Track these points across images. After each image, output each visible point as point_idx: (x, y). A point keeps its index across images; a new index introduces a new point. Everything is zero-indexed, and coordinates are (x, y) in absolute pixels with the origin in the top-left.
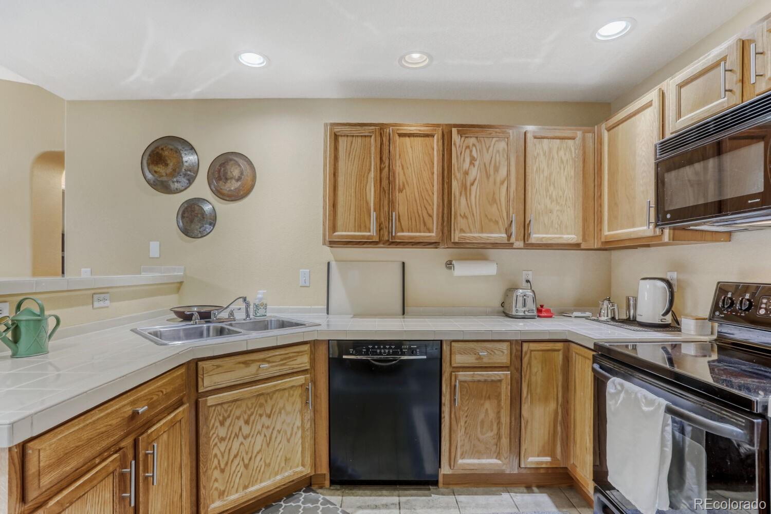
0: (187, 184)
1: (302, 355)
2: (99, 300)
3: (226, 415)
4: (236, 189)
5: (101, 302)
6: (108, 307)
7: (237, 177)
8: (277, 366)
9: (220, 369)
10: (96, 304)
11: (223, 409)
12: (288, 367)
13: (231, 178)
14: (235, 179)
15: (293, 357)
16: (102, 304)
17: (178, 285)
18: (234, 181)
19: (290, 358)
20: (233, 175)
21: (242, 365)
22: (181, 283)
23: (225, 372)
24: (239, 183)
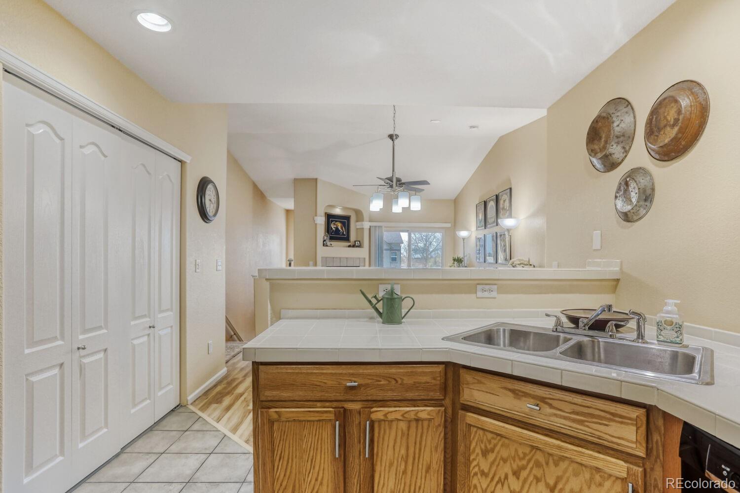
0: (623, 153)
1: (622, 423)
2: (484, 291)
3: (489, 447)
4: (672, 140)
5: (486, 293)
6: (495, 298)
7: (672, 123)
8: (565, 418)
9: (481, 385)
10: (480, 294)
11: (485, 437)
12: (586, 429)
13: (665, 126)
14: (670, 126)
15: (599, 417)
16: (486, 294)
17: (615, 283)
18: (668, 129)
19: (592, 416)
20: (667, 120)
21: (510, 394)
22: (618, 280)
23: (487, 392)
24: (676, 129)
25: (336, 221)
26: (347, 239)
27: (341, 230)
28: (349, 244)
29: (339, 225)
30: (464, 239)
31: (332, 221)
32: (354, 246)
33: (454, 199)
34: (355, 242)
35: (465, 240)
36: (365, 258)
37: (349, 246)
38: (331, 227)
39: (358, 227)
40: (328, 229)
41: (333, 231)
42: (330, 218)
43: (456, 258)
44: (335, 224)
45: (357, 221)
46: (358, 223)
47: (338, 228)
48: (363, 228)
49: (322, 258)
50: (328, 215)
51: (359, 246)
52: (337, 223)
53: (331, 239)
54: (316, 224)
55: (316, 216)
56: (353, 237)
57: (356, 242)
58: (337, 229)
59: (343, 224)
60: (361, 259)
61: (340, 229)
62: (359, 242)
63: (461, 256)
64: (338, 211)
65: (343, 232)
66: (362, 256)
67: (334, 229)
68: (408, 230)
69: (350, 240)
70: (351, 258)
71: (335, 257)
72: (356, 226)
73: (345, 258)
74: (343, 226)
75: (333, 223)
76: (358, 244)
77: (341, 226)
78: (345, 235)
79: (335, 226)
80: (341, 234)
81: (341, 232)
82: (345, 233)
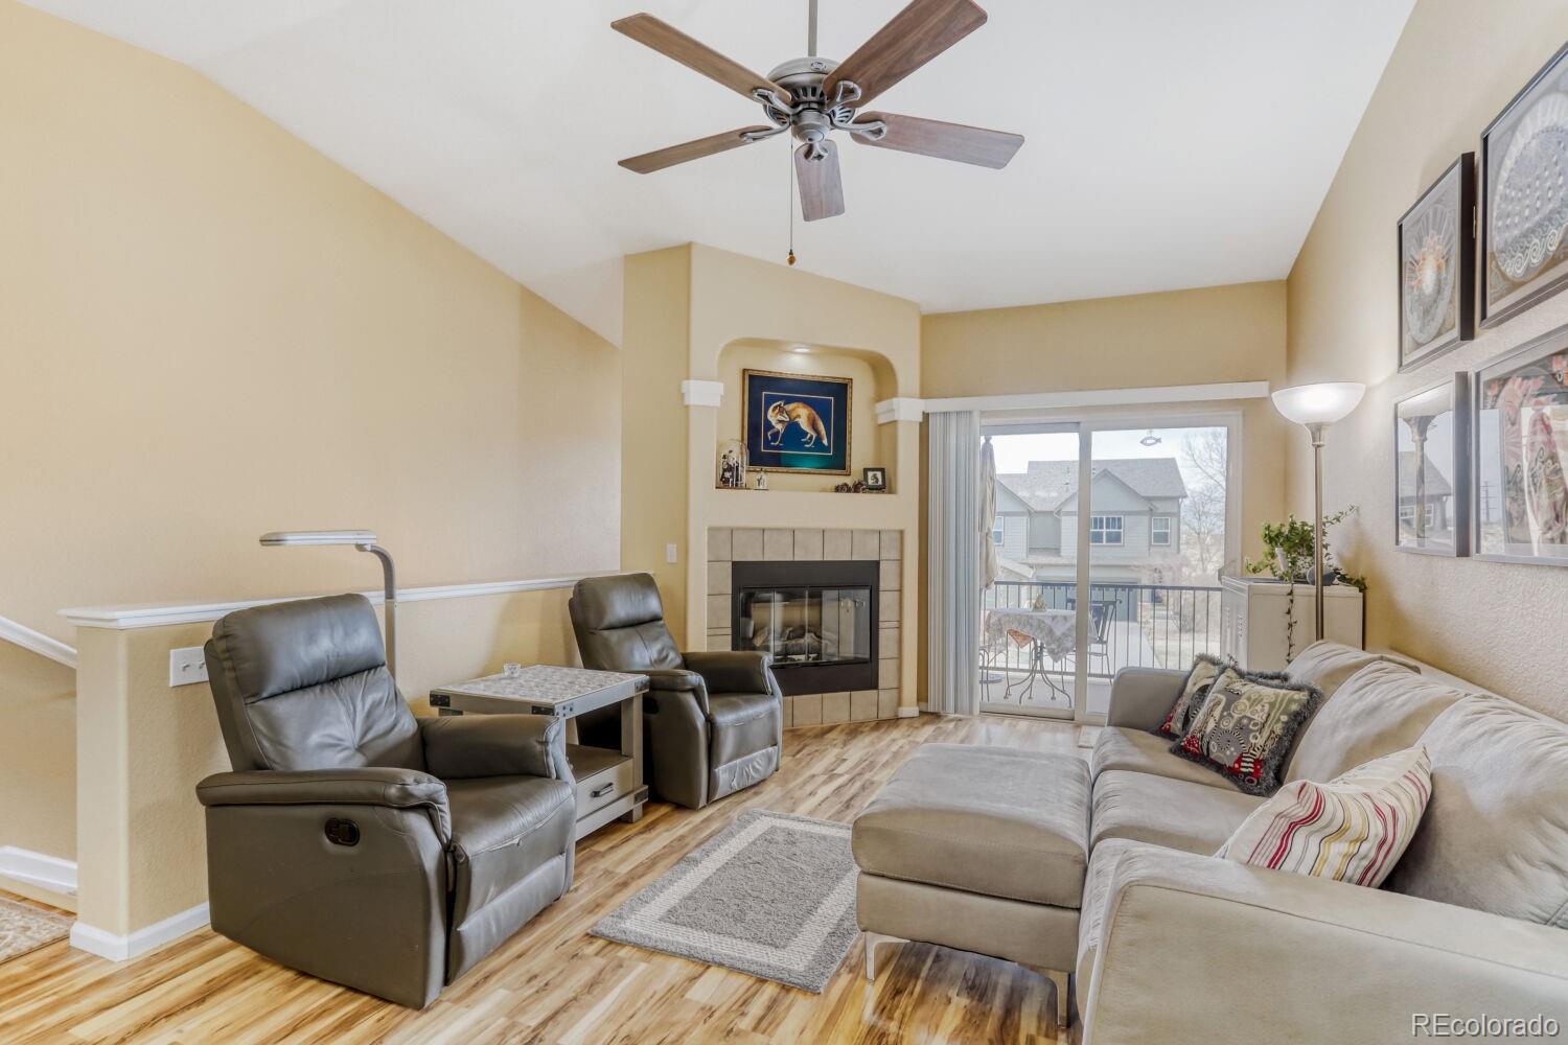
25: (789, 401)
26: (836, 462)
27: (811, 432)
28: (840, 480)
29: (802, 415)
30: (1317, 429)
31: (770, 400)
32: (858, 488)
33: (1285, 278)
34: (866, 471)
35: (1324, 433)
36: (902, 532)
37: (842, 489)
38: (768, 422)
39: (882, 420)
40: (755, 427)
41: (775, 435)
42: (761, 389)
43: (1286, 530)
44: (782, 410)
45: (879, 398)
46: (881, 407)
47: (797, 424)
48: (894, 423)
49: (714, 531)
50: (751, 377)
51: (881, 488)
52: (790, 407)
53: (763, 461)
54: (687, 407)
55: (688, 378)
56: (861, 451)
57: (870, 474)
58: (793, 427)
59: (820, 409)
60: (885, 537)
61: (804, 424)
62: (879, 475)
63: (1307, 516)
64: (797, 364)
65: (819, 438)
66: (892, 523)
67: (779, 427)
68: (1078, 423)
69: (847, 464)
70: (842, 531)
71: (770, 529)
72: (875, 417)
73: (816, 530)
74: (817, 416)
75: (776, 407)
76: (877, 482)
77: (808, 418)
78: (827, 449)
79: (783, 419)
80: (808, 443)
81: (812, 437)
82: (825, 442)
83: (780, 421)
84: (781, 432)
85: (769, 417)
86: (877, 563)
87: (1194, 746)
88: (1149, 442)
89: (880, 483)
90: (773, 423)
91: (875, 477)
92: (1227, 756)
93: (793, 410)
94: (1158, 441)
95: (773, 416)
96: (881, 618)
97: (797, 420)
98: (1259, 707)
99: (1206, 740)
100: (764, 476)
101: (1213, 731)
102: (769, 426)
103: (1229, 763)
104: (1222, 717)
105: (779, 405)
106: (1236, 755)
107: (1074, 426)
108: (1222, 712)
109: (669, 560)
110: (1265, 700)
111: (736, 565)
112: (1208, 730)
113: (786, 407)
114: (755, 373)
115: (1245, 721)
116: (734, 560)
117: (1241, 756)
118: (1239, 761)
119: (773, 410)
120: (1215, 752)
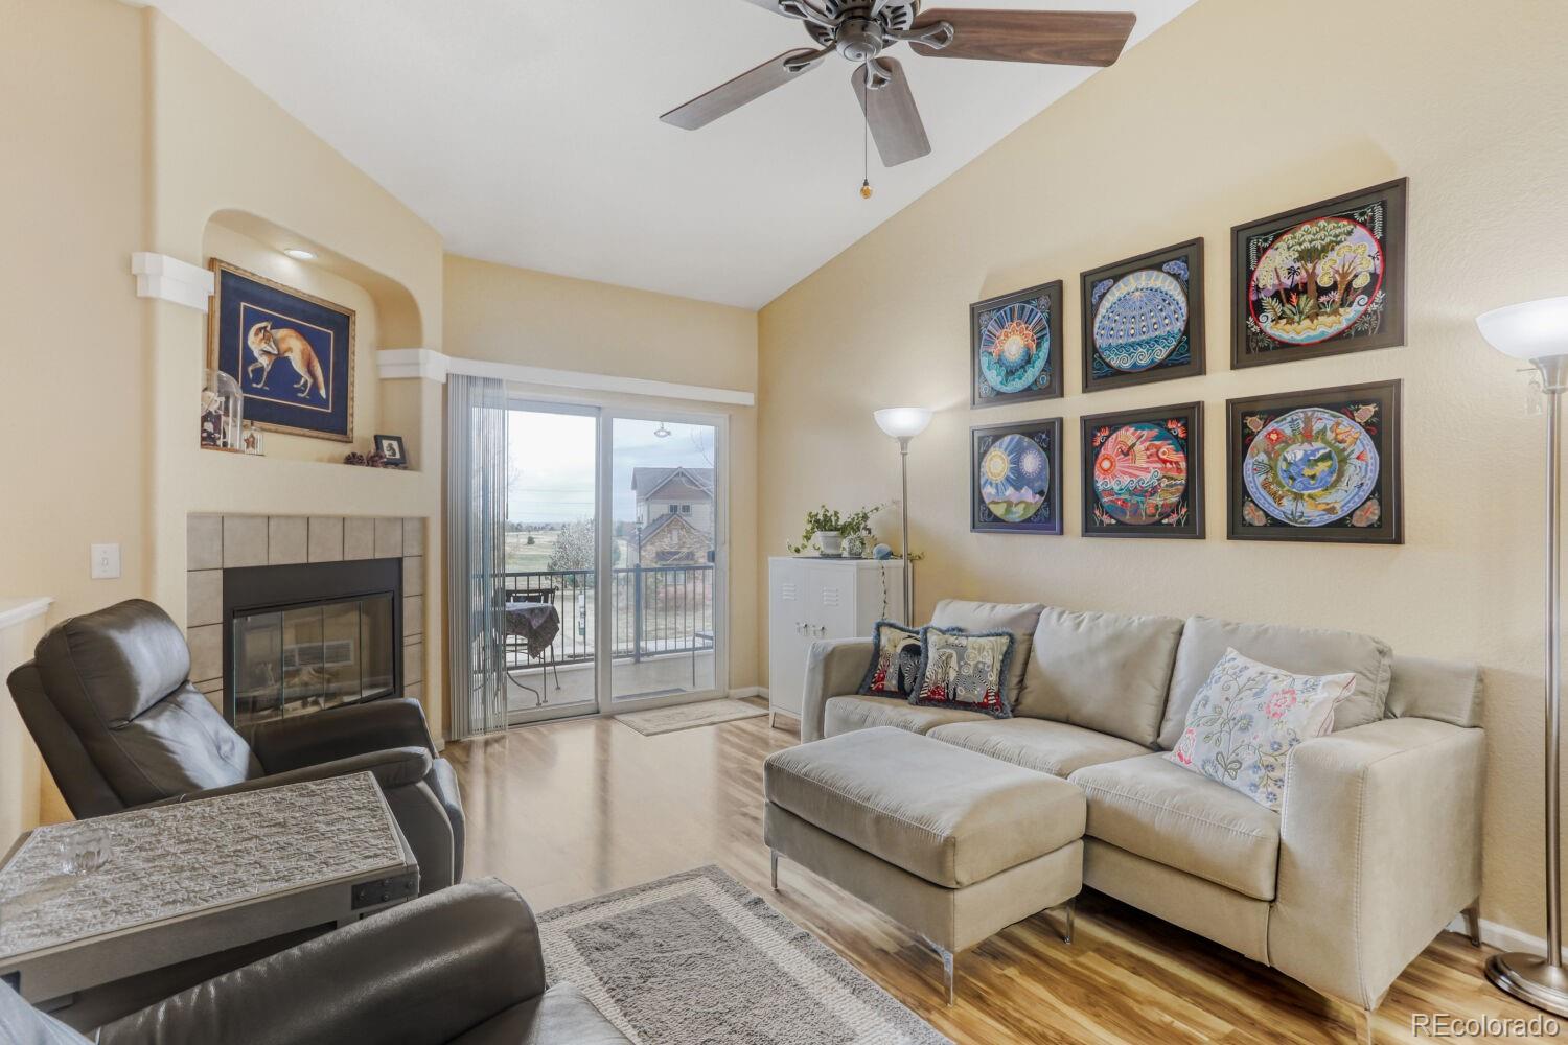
25: (278, 324)
26: (334, 422)
27: (306, 377)
28: (348, 447)
29: (295, 349)
30: (904, 441)
31: (253, 318)
32: (374, 460)
36: (424, 521)
37: (352, 460)
38: (246, 348)
39: (389, 373)
40: (229, 355)
41: (259, 371)
42: (239, 296)
44: (267, 339)
45: (385, 342)
46: (387, 356)
47: (287, 361)
48: (418, 379)
49: (196, 519)
50: (225, 274)
51: (400, 463)
52: (281, 333)
53: (254, 412)
54: (147, 299)
55: (149, 246)
56: (363, 419)
57: (385, 443)
58: (281, 363)
59: (316, 344)
60: (408, 527)
61: (298, 365)
62: (395, 445)
64: (285, 270)
65: (315, 386)
66: (414, 509)
67: (264, 361)
68: (599, 408)
69: (349, 426)
70: (363, 519)
71: (279, 517)
72: (377, 367)
73: (335, 518)
74: (312, 354)
75: (260, 329)
76: (394, 454)
77: (303, 353)
78: (324, 403)
79: (270, 349)
80: (303, 392)
81: (306, 382)
82: (323, 392)
83: (267, 353)
84: (267, 369)
85: (249, 343)
86: (400, 561)
87: (939, 694)
88: (661, 433)
89: (398, 456)
90: (256, 354)
91: (391, 447)
92: (977, 695)
93: (283, 339)
94: (669, 433)
95: (255, 342)
96: (406, 633)
97: (287, 355)
98: (985, 653)
99: (951, 688)
100: (258, 435)
101: (957, 679)
102: (250, 358)
103: (981, 699)
104: (960, 667)
105: (265, 328)
106: (983, 693)
107: (595, 411)
108: (958, 663)
109: (97, 572)
110: (986, 647)
111: (229, 574)
112: (952, 678)
113: (273, 331)
114: (231, 270)
115: (981, 666)
116: (225, 567)
117: (987, 693)
118: (987, 696)
119: (256, 334)
120: (962, 694)
